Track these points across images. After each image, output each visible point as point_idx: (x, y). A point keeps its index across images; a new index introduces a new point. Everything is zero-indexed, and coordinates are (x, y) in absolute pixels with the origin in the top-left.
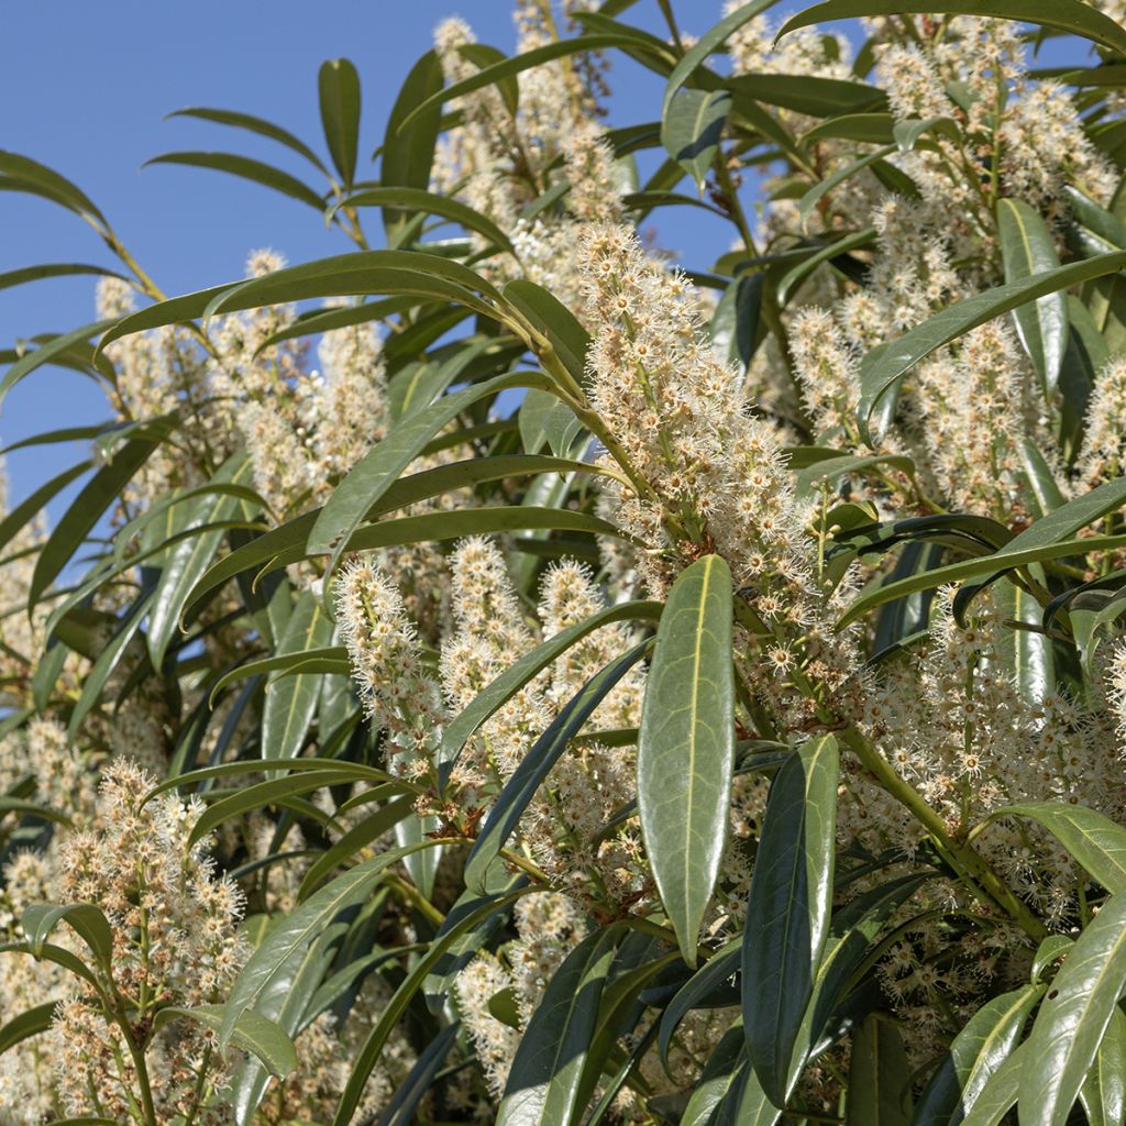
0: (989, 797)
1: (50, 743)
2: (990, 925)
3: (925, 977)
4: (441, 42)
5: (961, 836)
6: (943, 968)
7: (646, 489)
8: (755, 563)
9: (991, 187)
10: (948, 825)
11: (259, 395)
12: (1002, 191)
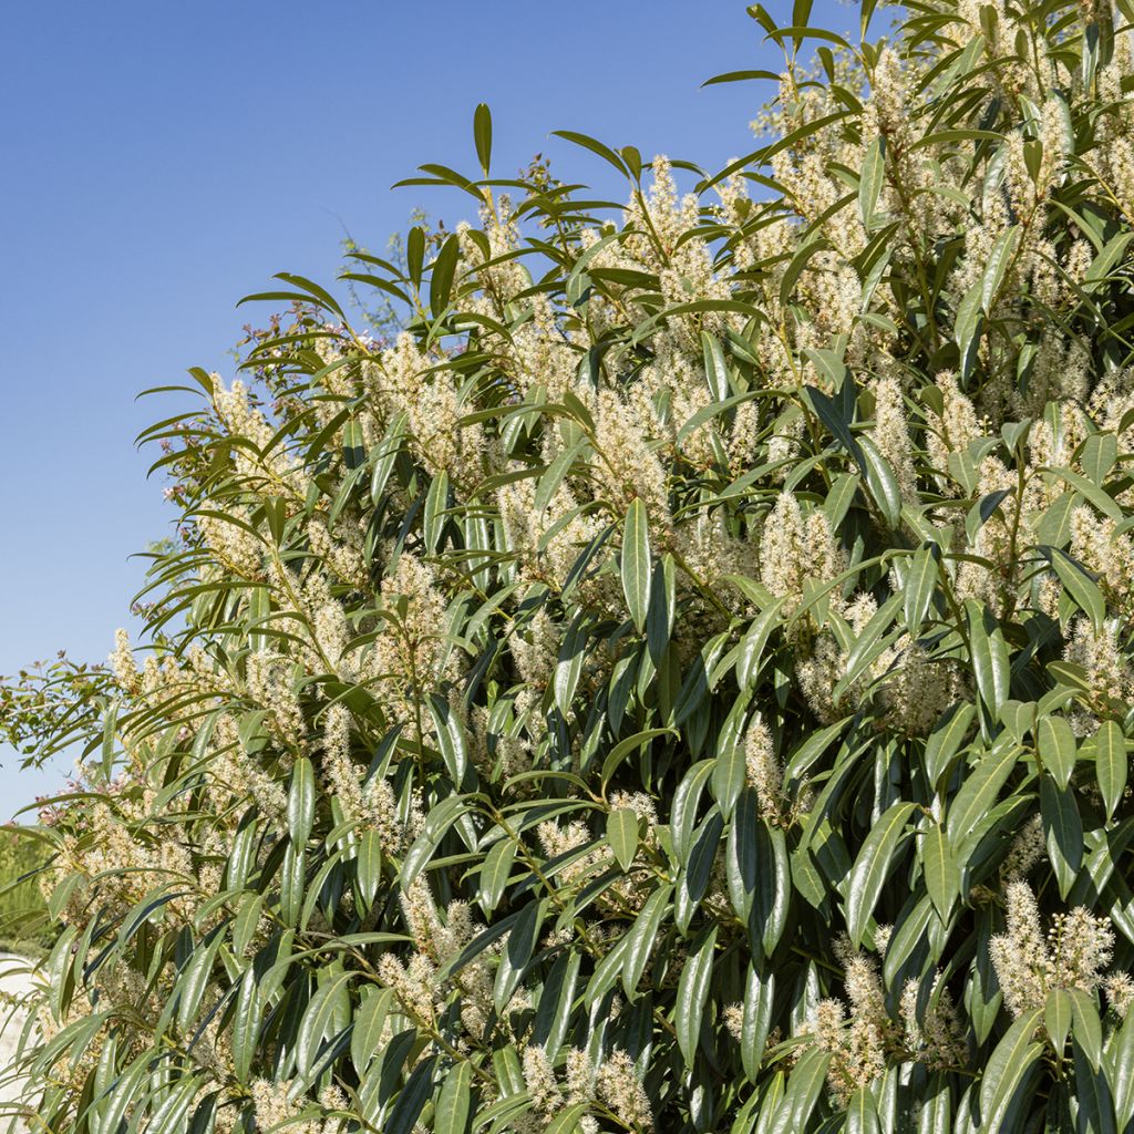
0: (716, 573)
1: (317, 530)
2: (712, 613)
3: (690, 629)
4: (459, 232)
5: (707, 585)
6: (696, 626)
7: (617, 476)
8: (650, 500)
9: (698, 326)
10: (703, 582)
11: (404, 392)
12: (702, 328)
